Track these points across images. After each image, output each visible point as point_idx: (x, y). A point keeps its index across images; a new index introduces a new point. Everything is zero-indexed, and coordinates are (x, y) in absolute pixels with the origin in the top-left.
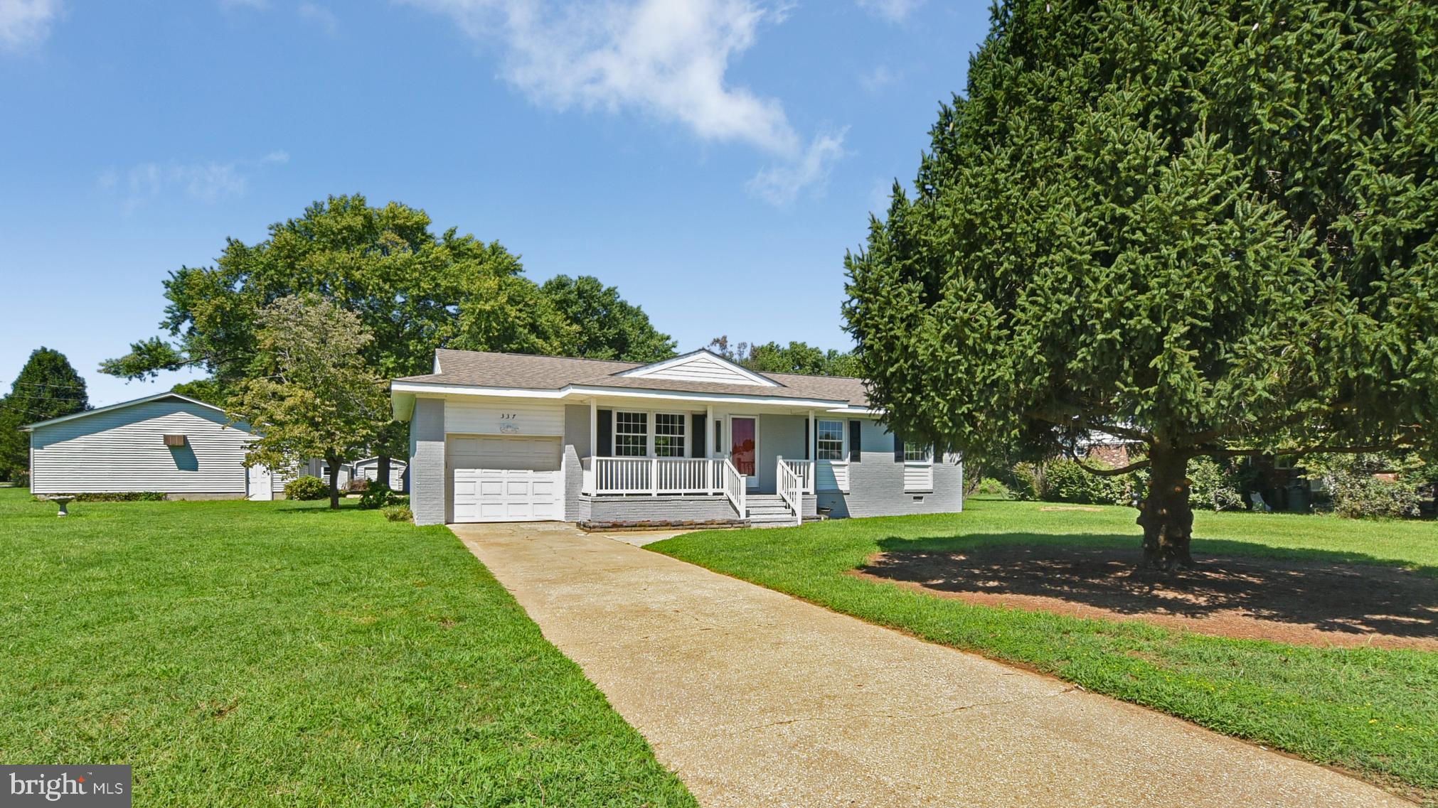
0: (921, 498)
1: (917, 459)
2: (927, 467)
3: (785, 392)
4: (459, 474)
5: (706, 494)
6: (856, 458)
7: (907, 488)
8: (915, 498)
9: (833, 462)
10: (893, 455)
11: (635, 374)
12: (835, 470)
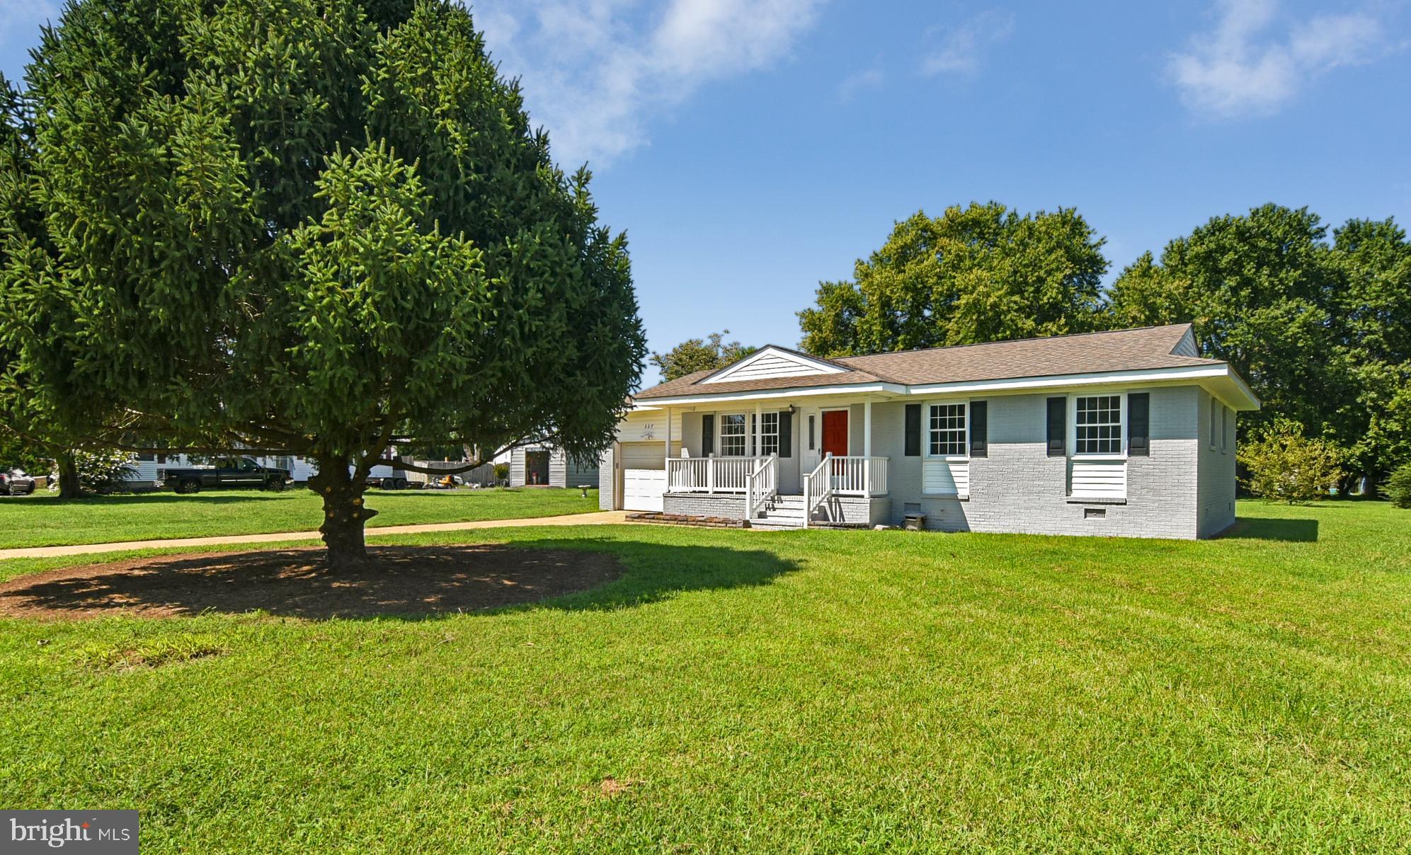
0: (1103, 512)
1: (1104, 448)
2: (1121, 462)
3: (856, 377)
4: (628, 473)
6: (979, 450)
7: (1076, 495)
8: (1088, 511)
9: (949, 458)
10: (1045, 445)
11: (713, 380)
12: (952, 468)
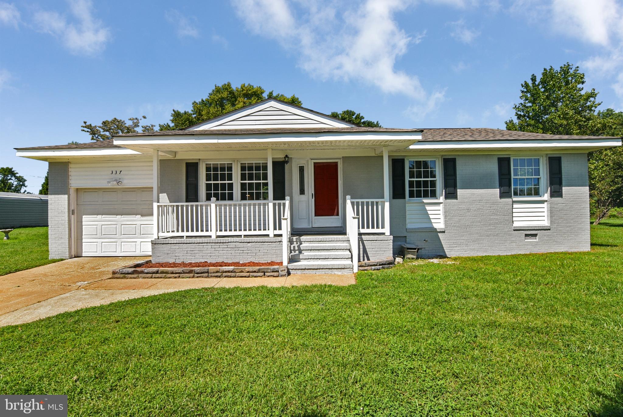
1: (529, 194)
5: (268, 235)
7: (516, 224)
8: (526, 235)
9: (426, 201)
10: (498, 190)
12: (428, 208)
